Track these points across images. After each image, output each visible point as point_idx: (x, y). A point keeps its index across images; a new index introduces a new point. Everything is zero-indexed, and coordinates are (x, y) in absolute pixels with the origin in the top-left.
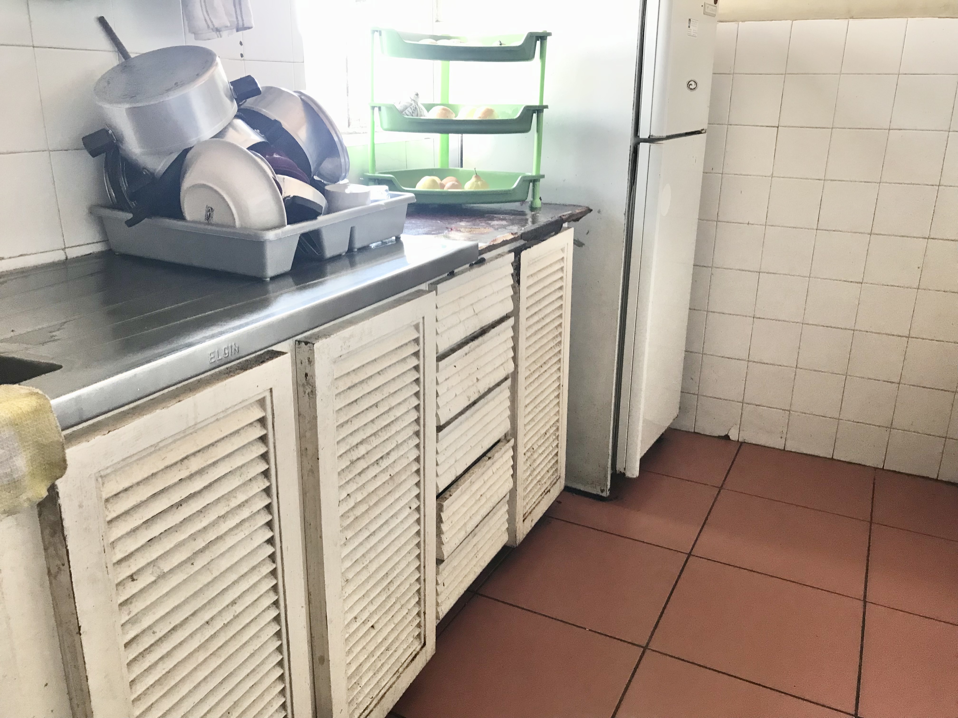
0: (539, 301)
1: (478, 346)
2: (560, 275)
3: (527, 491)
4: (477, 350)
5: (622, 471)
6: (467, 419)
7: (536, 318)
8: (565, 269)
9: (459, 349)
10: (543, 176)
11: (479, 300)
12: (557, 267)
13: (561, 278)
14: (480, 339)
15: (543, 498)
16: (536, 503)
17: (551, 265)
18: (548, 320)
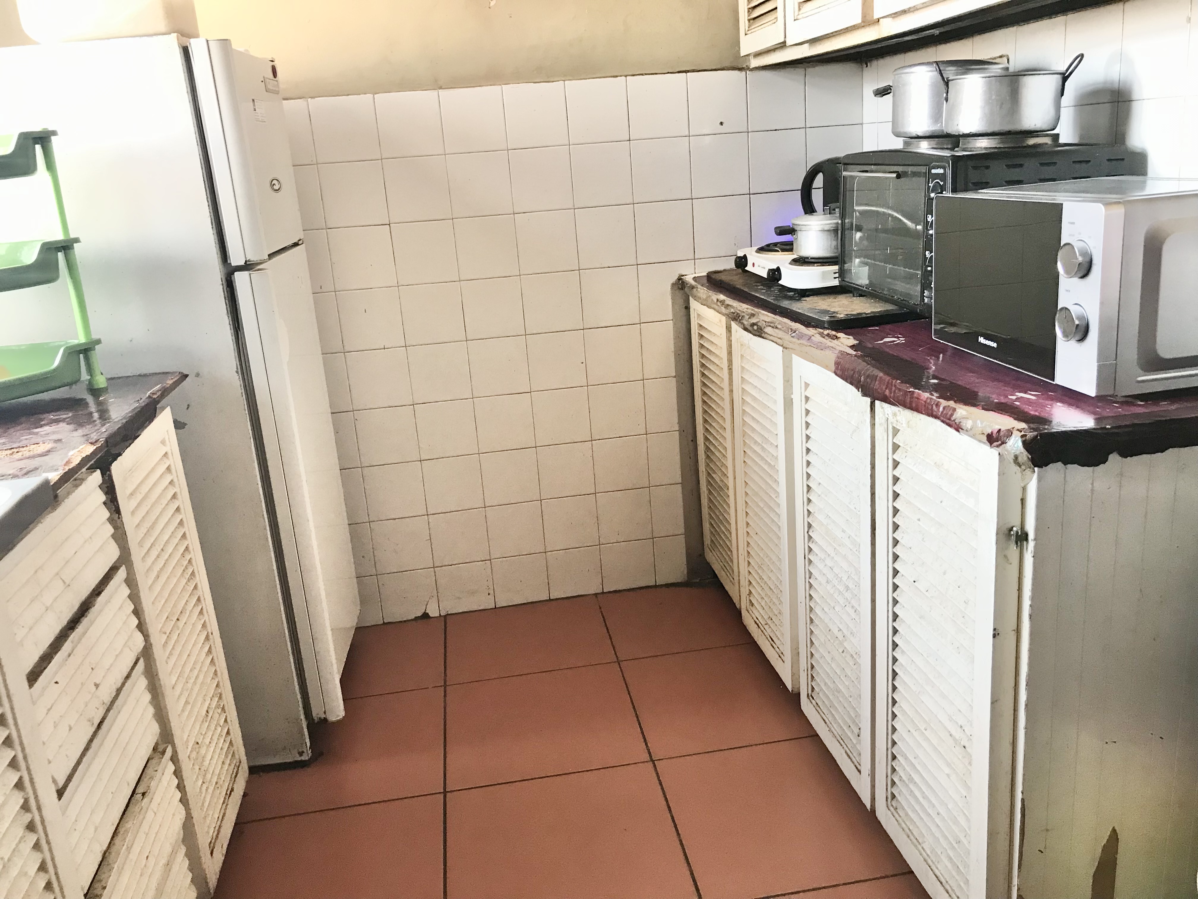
0: (152, 527)
1: (84, 633)
2: (169, 478)
3: (205, 810)
4: (83, 640)
5: (323, 716)
6: (96, 754)
7: (154, 553)
8: (173, 467)
9: (56, 653)
10: (98, 342)
11: (67, 562)
12: (163, 468)
13: (171, 482)
14: (85, 621)
15: (227, 805)
16: (220, 818)
17: (153, 470)
18: (170, 549)
